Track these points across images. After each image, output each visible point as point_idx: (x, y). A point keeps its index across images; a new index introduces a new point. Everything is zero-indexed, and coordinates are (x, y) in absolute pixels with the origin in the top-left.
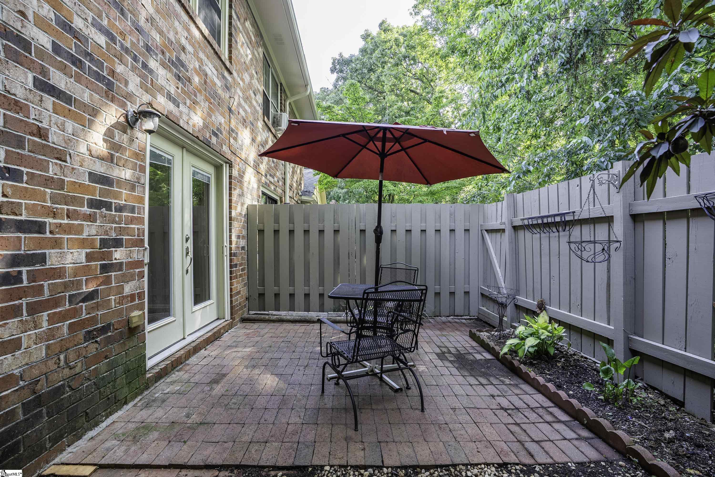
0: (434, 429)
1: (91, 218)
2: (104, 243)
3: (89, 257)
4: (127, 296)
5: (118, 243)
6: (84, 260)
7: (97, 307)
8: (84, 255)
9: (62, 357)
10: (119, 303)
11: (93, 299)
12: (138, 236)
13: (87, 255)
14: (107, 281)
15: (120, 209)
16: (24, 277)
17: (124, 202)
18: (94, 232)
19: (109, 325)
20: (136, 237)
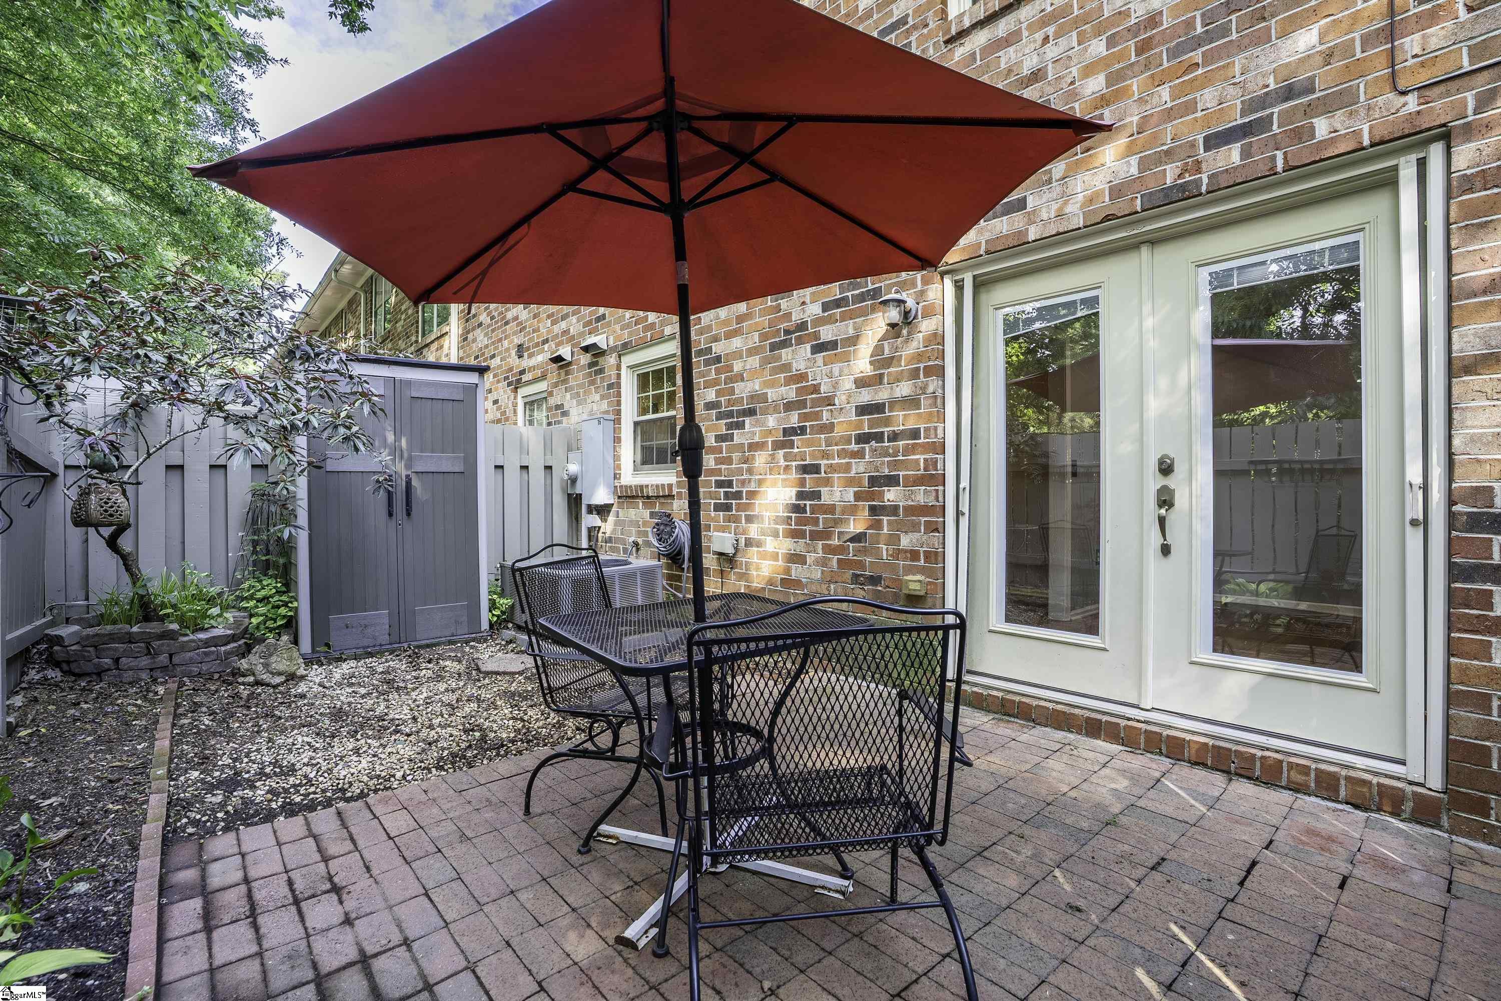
0: (498, 795)
1: (859, 454)
2: (873, 481)
3: (858, 496)
4: (906, 551)
5: (892, 481)
6: (852, 499)
7: (864, 551)
8: (852, 494)
9: (832, 586)
10: (891, 556)
11: (860, 542)
12: (925, 469)
13: (856, 493)
14: (877, 525)
15: (894, 437)
16: (808, 508)
17: (901, 428)
18: (862, 469)
19: (880, 578)
20: (922, 472)
